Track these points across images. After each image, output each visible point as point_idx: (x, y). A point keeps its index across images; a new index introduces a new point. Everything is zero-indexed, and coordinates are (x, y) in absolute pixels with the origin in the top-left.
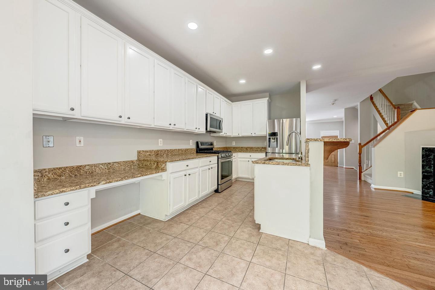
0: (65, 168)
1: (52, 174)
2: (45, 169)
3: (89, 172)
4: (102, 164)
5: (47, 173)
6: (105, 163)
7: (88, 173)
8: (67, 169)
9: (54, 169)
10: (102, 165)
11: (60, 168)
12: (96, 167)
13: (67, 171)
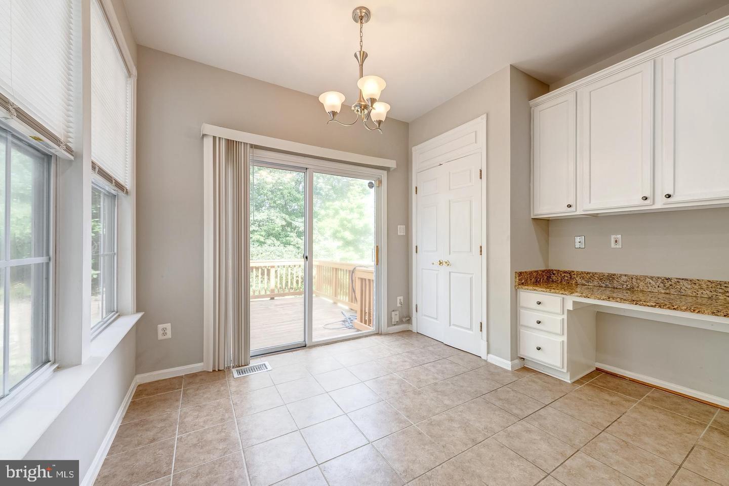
0: (594, 274)
1: (580, 278)
2: (573, 272)
3: (627, 286)
4: (652, 278)
5: (575, 276)
6: (658, 278)
7: (625, 286)
8: (595, 276)
9: (582, 273)
10: (652, 280)
11: (588, 273)
12: (638, 281)
13: (596, 278)
